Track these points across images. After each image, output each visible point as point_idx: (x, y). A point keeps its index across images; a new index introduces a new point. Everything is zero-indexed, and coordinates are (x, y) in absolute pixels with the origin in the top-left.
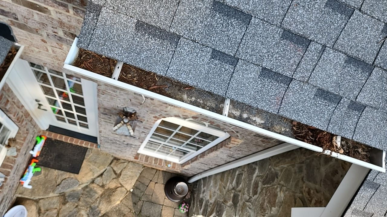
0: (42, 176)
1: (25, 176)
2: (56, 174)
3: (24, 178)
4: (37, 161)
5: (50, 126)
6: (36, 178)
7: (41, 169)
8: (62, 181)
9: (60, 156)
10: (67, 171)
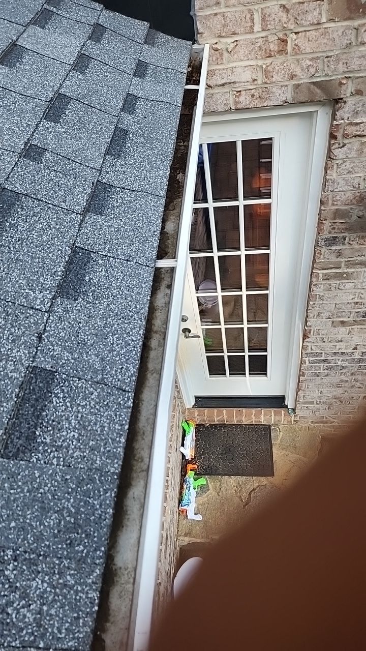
0: (211, 492)
1: (185, 498)
2: (235, 484)
3: (184, 502)
4: (195, 466)
5: (196, 397)
6: (204, 498)
7: (206, 480)
8: (250, 494)
9: (228, 451)
10: (252, 475)
